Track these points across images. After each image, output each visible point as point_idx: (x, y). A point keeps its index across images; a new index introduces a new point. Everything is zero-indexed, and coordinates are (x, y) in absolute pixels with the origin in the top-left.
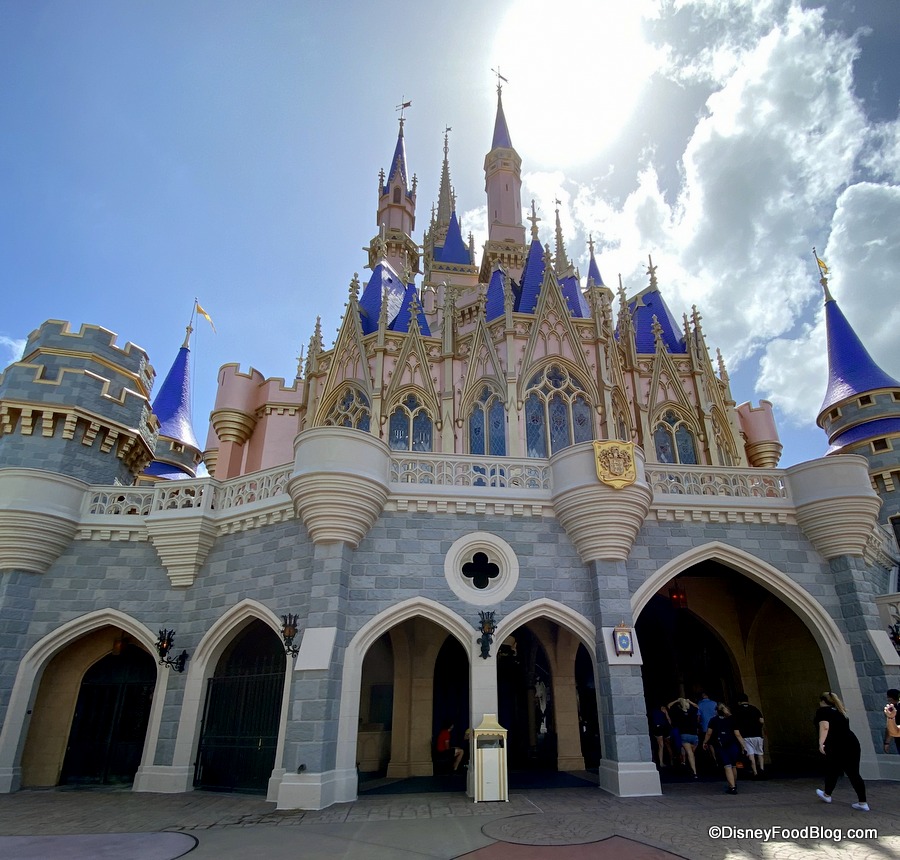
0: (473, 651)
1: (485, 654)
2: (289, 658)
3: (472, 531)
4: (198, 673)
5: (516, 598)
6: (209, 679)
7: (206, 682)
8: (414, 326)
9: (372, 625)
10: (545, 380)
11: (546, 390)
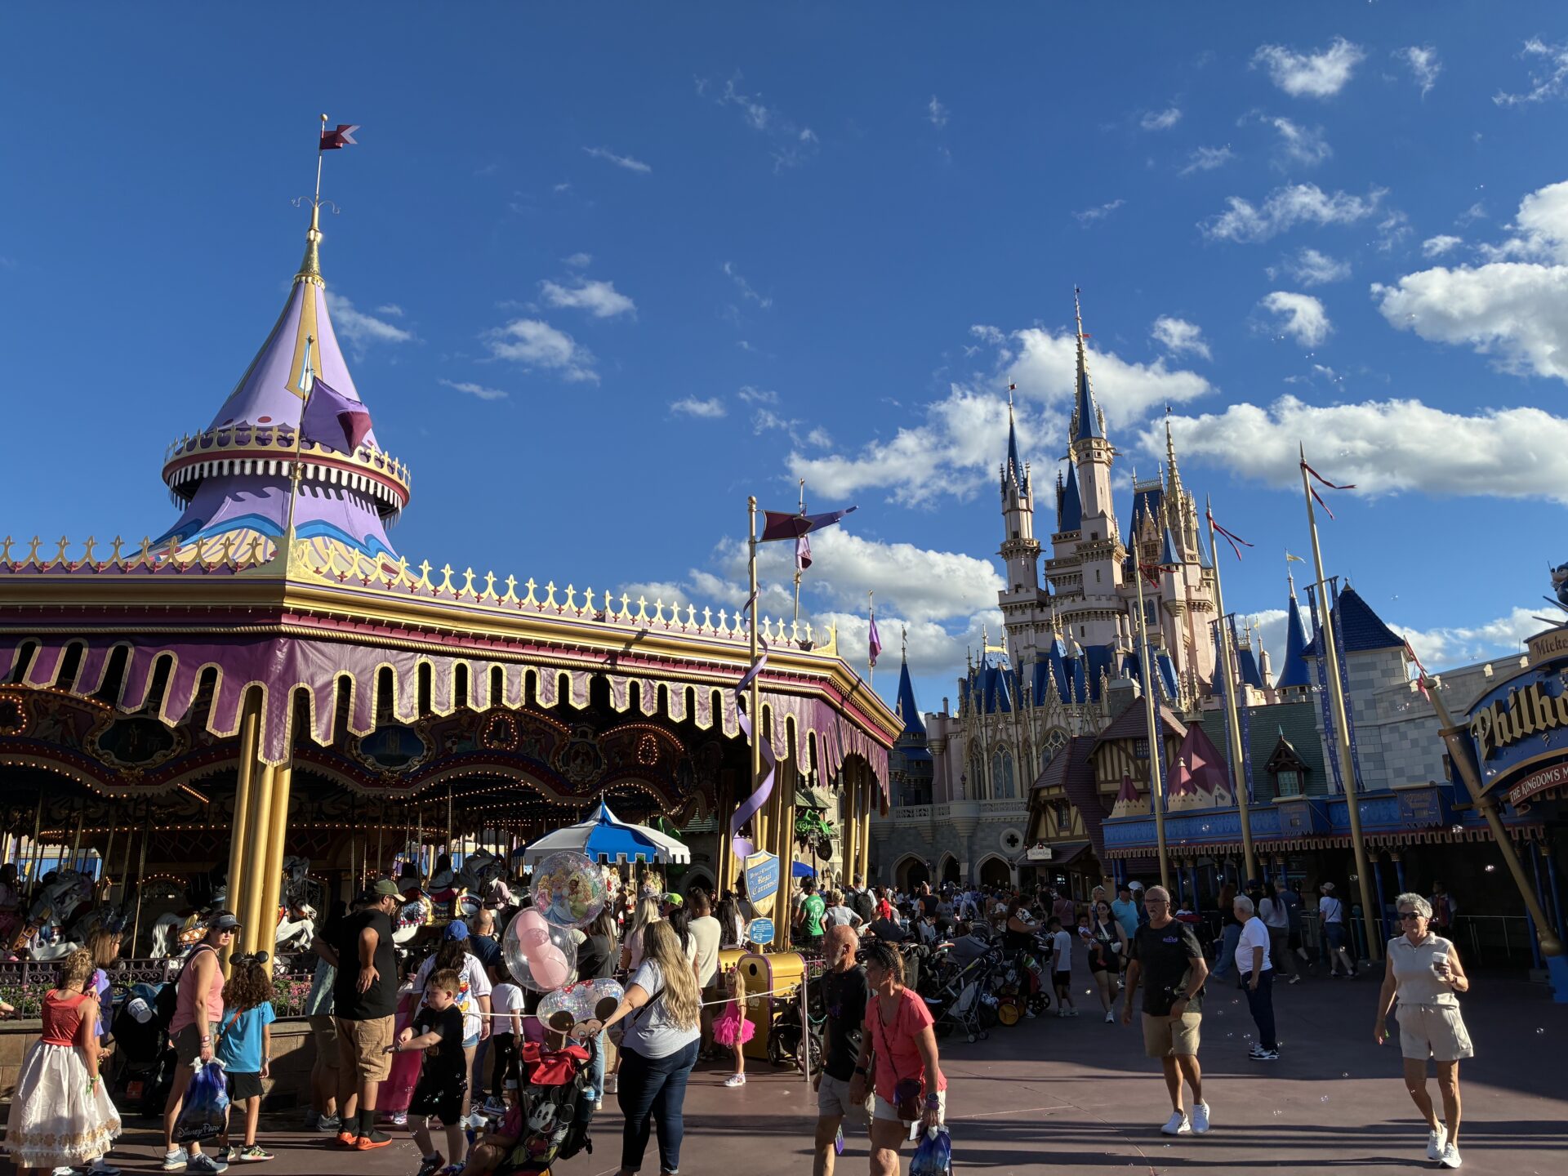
0: (1009, 867)
1: (1013, 869)
2: (961, 869)
5: (1023, 851)
8: (998, 706)
9: (981, 861)
10: (1051, 740)
11: (1051, 745)
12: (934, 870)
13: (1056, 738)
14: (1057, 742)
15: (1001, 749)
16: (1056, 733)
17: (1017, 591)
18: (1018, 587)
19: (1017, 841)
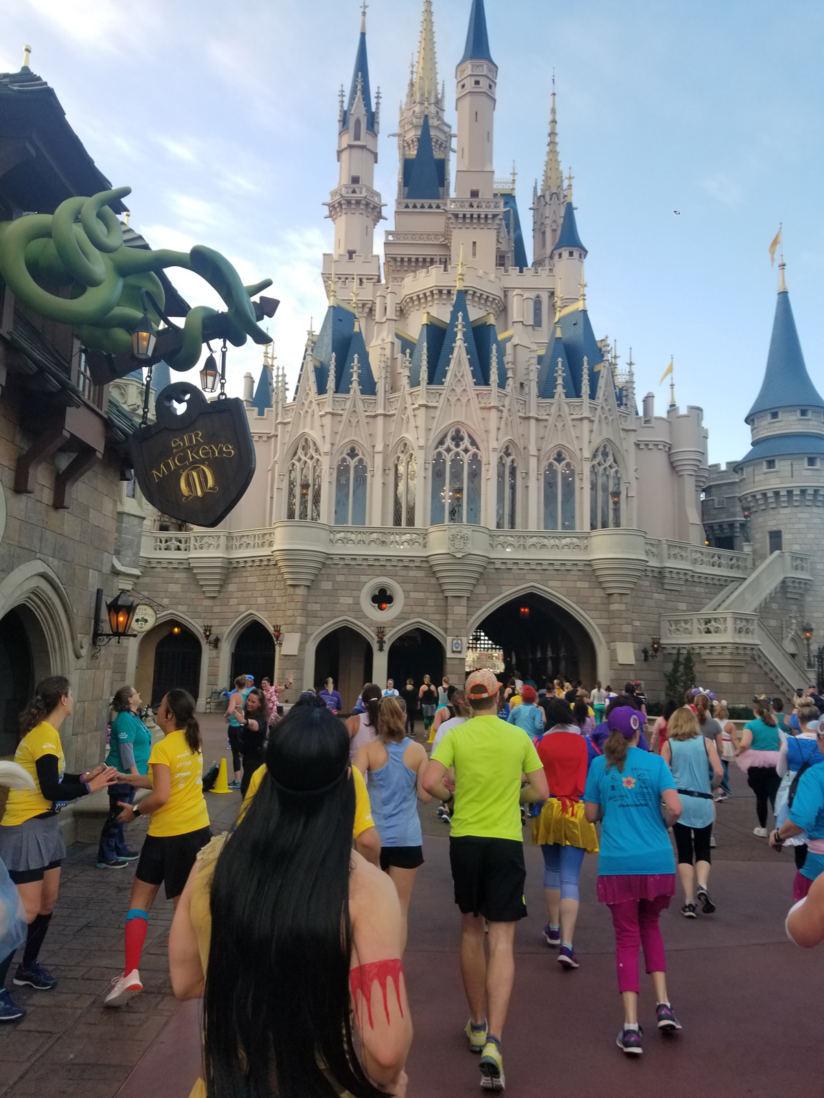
0: (375, 646)
1: (381, 649)
2: (277, 648)
3: (378, 576)
4: (226, 649)
5: (402, 617)
6: (232, 653)
7: (231, 654)
8: (355, 386)
9: (319, 632)
10: (449, 442)
11: (449, 450)
12: (216, 643)
13: (457, 439)
14: (457, 446)
15: (353, 454)
16: (458, 431)
17: (351, 257)
18: (351, 254)
19: (390, 600)
